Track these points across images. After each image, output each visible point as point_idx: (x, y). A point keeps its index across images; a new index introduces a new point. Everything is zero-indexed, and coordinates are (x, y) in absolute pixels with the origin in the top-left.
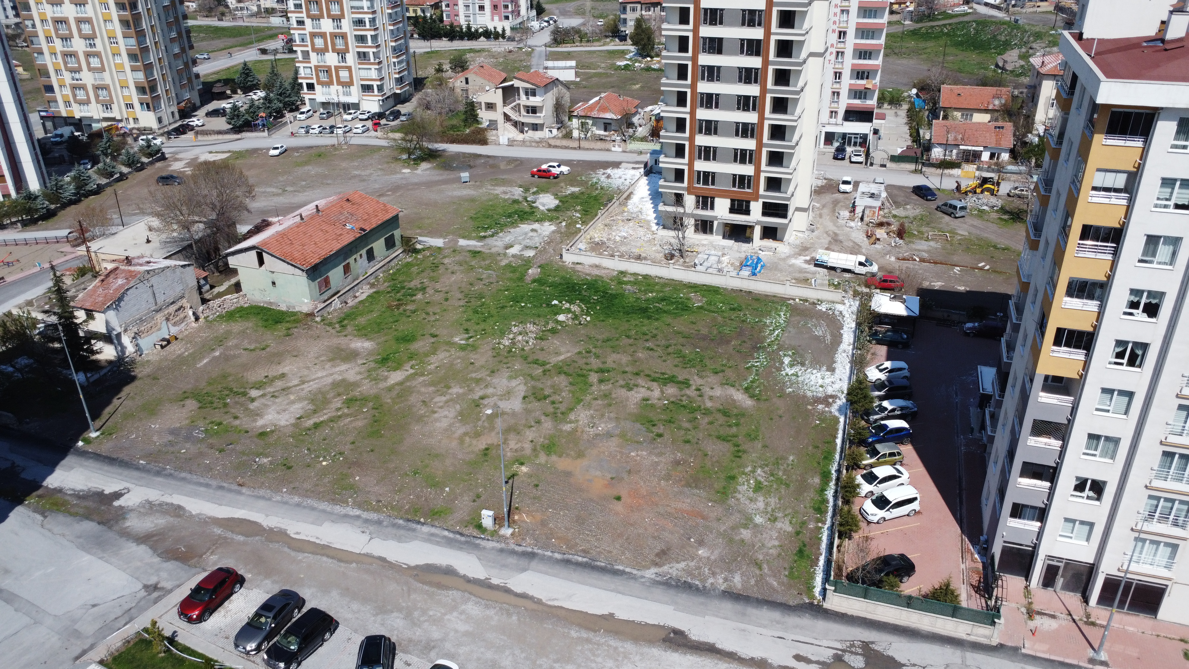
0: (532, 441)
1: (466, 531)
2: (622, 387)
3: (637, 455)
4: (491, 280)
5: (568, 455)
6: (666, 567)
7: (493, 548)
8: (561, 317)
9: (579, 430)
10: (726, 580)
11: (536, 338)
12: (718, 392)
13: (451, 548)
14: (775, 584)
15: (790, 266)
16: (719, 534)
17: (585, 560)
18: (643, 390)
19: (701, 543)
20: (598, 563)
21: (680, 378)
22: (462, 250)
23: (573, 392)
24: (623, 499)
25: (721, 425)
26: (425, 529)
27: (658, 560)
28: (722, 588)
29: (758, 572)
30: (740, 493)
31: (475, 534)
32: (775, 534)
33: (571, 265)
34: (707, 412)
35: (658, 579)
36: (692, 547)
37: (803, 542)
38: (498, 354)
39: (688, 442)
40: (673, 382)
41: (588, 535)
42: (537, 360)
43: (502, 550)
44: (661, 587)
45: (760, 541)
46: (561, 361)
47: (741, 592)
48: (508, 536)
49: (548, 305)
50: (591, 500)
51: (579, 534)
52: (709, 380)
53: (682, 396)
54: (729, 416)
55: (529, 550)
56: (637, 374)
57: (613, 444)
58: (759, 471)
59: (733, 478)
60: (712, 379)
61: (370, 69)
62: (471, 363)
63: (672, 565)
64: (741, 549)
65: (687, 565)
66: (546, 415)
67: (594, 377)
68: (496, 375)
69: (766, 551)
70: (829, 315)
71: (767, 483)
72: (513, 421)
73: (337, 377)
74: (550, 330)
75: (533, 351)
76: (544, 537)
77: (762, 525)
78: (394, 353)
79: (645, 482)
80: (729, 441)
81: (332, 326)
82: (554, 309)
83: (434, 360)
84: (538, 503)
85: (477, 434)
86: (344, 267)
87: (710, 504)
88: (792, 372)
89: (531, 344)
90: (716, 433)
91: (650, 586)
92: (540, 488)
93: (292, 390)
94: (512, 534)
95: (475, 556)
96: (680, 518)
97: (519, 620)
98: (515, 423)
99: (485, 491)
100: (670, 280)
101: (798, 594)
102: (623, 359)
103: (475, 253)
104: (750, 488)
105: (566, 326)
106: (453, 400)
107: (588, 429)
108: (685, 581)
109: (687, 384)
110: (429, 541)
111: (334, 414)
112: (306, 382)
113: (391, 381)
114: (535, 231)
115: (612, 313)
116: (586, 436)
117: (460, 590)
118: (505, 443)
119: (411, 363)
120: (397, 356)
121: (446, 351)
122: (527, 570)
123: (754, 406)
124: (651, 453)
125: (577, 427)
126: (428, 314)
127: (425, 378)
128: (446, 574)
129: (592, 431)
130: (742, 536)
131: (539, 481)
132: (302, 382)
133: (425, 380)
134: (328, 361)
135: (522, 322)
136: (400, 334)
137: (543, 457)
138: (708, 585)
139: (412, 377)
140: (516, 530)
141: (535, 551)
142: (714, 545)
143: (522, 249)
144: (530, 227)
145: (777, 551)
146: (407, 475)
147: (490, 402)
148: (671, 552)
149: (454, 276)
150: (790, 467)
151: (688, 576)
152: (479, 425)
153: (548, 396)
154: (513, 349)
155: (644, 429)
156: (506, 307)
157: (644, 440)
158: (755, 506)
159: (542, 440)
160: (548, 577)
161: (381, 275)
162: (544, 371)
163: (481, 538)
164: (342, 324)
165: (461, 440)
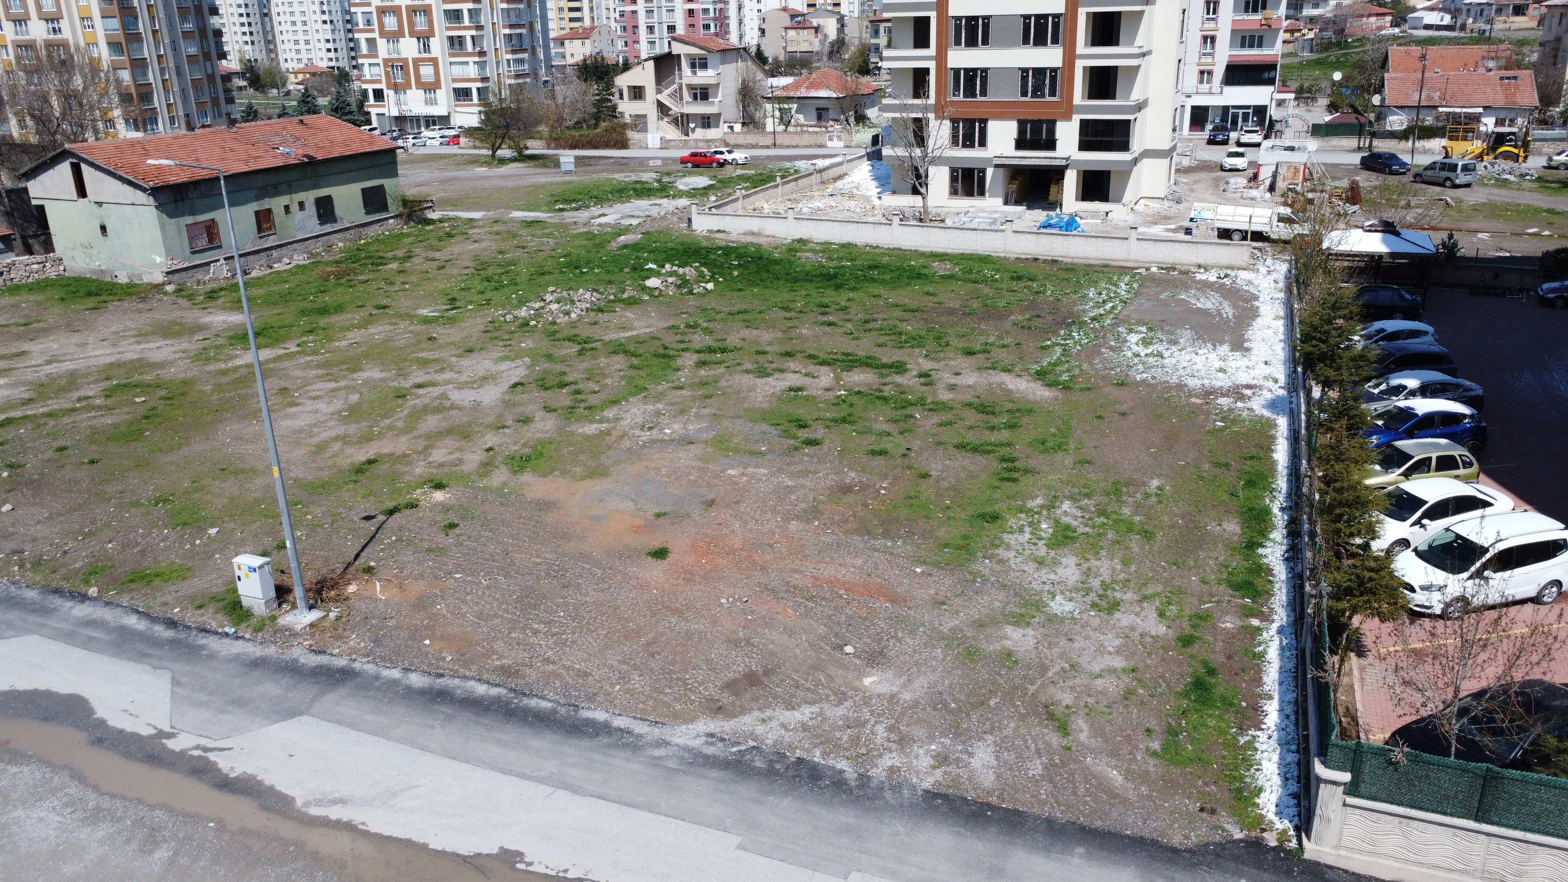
0: (490, 449)
1: (191, 618)
2: (748, 372)
3: (743, 474)
4: (543, 248)
5: (563, 473)
6: (747, 719)
7: (236, 659)
8: (653, 282)
9: (615, 433)
10: (942, 759)
11: (587, 310)
12: (970, 379)
13: (115, 655)
14: (1116, 777)
16: (936, 637)
17: (495, 691)
18: (793, 376)
19: (875, 658)
20: (533, 702)
21: (885, 361)
22: (513, 220)
23: (630, 380)
24: (671, 558)
25: (970, 428)
26: (81, 610)
27: (726, 698)
28: (927, 784)
29: (1055, 740)
30: (1008, 547)
31: (214, 625)
32: (1112, 641)
33: (704, 234)
34: (937, 407)
35: (710, 750)
36: (844, 666)
37: (1205, 663)
38: (498, 329)
39: (883, 453)
40: (868, 365)
41: (536, 632)
42: (575, 335)
43: (258, 664)
44: (714, 773)
45: (1063, 655)
46: (624, 338)
47: (994, 800)
48: (298, 627)
49: (634, 269)
50: (585, 557)
51: (512, 630)
52: (952, 363)
53: (885, 384)
54: (993, 413)
55: (342, 662)
56: (788, 354)
57: (686, 458)
58: (1066, 506)
59: (992, 518)
60: (961, 362)
61: (467, 63)
62: (430, 339)
63: (768, 713)
64: (1001, 676)
65: (821, 714)
66: (548, 409)
67: (689, 360)
68: (475, 355)
69: (1085, 682)
70: (1224, 284)
71: (1087, 529)
72: (466, 419)
73: (130, 356)
74: (624, 300)
75: (573, 325)
76: (404, 634)
77: (1073, 618)
78: (280, 327)
79: (746, 523)
80: (989, 452)
81: (190, 297)
82: (644, 274)
83: (355, 335)
84: (435, 561)
85: (368, 438)
86: (257, 213)
87: (919, 570)
88: (1149, 351)
89: (573, 315)
90: (957, 440)
91: (677, 771)
92: (457, 531)
93: (16, 372)
94: (312, 625)
95: (169, 676)
96: (824, 599)
97: (172, 862)
98: (470, 423)
99: (308, 536)
100: (894, 249)
101: (1202, 810)
102: (766, 336)
103: (530, 224)
104: (1040, 539)
105: (660, 295)
106: (353, 389)
107: (637, 432)
108: (800, 760)
109: (899, 368)
110: (69, 637)
111: (69, 406)
112: (58, 362)
113: (238, 362)
114: (660, 205)
115: (762, 281)
116: (626, 443)
117: (49, 764)
118: (426, 451)
119: (304, 339)
120: (282, 332)
121: (391, 324)
122: (301, 713)
123: (1056, 399)
124: (780, 470)
125: (614, 428)
126: (392, 283)
127: (315, 358)
128: (46, 719)
129: (646, 435)
130: (1007, 643)
131: (463, 518)
132: (49, 362)
133: (313, 361)
134: (134, 336)
135: (570, 289)
136: (315, 306)
137: (500, 477)
138: (878, 772)
139: (290, 356)
140: (332, 615)
141: (357, 666)
142: (916, 663)
143: (622, 218)
144: (652, 202)
145: (1122, 685)
146: (137, 504)
147: (435, 391)
148: (776, 679)
149: (476, 245)
150: (1154, 499)
151: (816, 746)
152: (382, 424)
153: (572, 383)
154: (533, 323)
155: (776, 432)
156: (550, 273)
157: (769, 450)
158: (1052, 576)
159: (516, 448)
160: (353, 733)
161: (340, 245)
162: (582, 349)
163: (227, 635)
164: (212, 295)
165: (321, 447)
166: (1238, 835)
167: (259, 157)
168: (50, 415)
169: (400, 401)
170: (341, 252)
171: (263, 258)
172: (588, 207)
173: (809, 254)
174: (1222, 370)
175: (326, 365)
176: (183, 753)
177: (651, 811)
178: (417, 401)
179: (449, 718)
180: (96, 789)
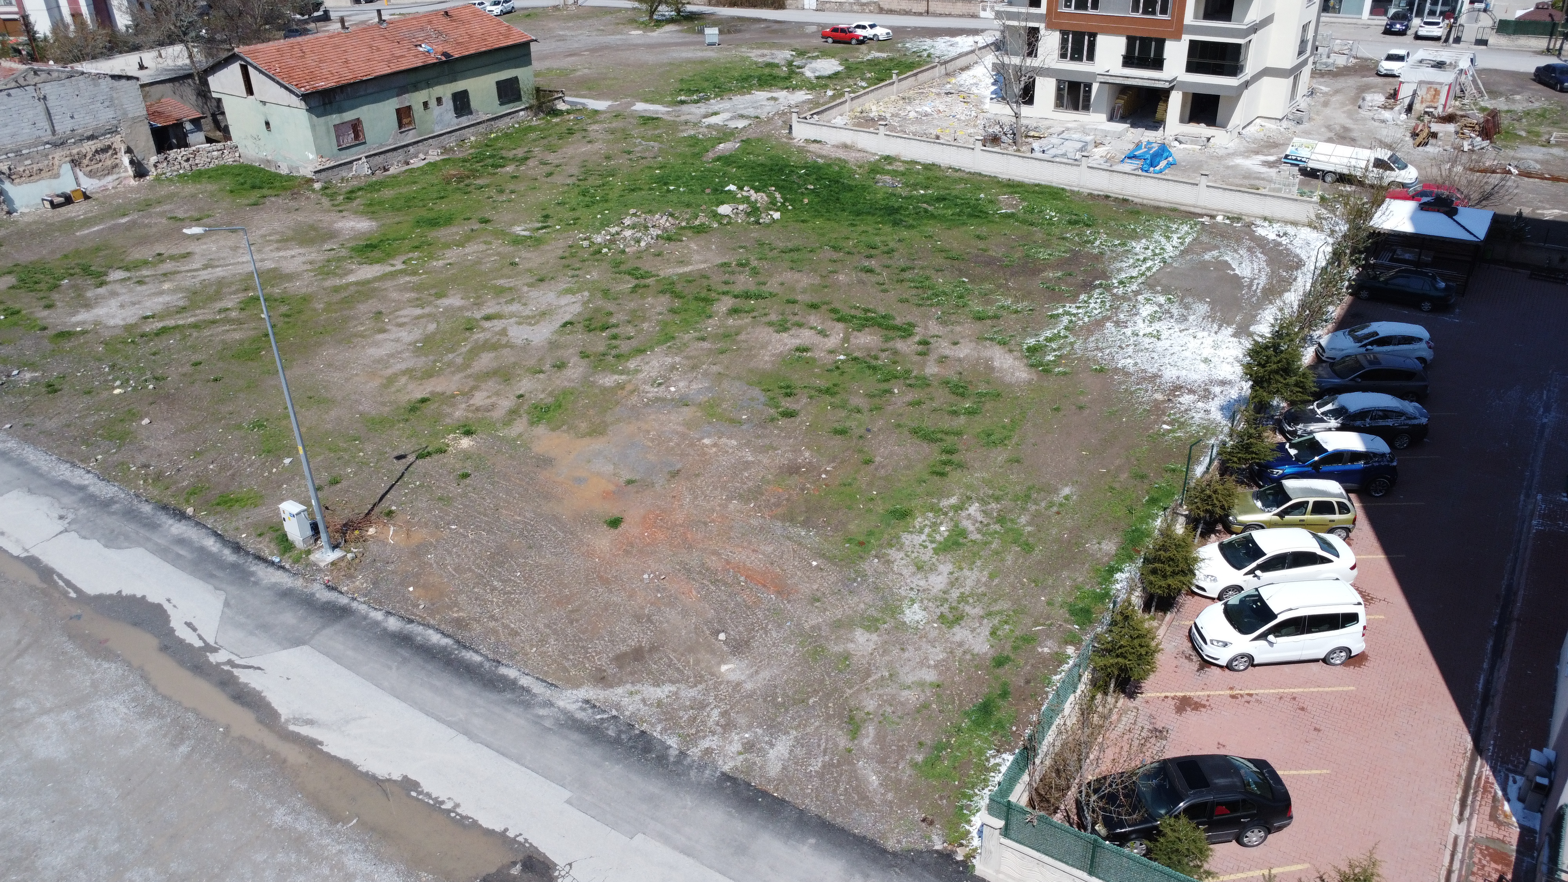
0: (521, 396)
1: (252, 544)
2: (770, 324)
3: (715, 445)
4: (646, 155)
5: (570, 428)
6: (620, 690)
7: (273, 587)
8: (724, 209)
9: (629, 387)
10: (749, 747)
11: (658, 236)
12: (964, 350)
13: (192, 573)
14: (874, 780)
15: (1228, 167)
16: (797, 633)
17: (445, 641)
18: (807, 333)
19: (739, 647)
20: (469, 655)
21: (898, 321)
22: (633, 115)
23: (665, 325)
24: (623, 526)
25: (935, 410)
26: (178, 528)
27: (612, 669)
28: (727, 767)
29: (843, 742)
30: (900, 548)
31: (266, 553)
32: (937, 654)
33: (801, 144)
34: (919, 383)
35: (580, 715)
36: (713, 652)
37: (1004, 686)
38: (573, 255)
39: (842, 432)
40: (880, 325)
41: (494, 589)
42: (637, 269)
43: (286, 594)
44: (576, 736)
45: (889, 664)
46: (677, 275)
47: (770, 788)
48: (322, 565)
49: (715, 191)
50: (556, 519)
51: (477, 585)
52: (958, 329)
54: (962, 395)
55: (344, 600)
56: (814, 306)
57: (675, 421)
58: (974, 509)
59: (903, 515)
60: (967, 328)
62: (512, 264)
63: (638, 687)
64: (829, 676)
65: (676, 693)
66: (584, 355)
67: (725, 304)
68: (543, 285)
69: (894, 691)
70: (1280, 244)
71: (979, 536)
72: (513, 360)
73: (269, 265)
74: (694, 227)
75: (639, 255)
76: (397, 579)
77: (917, 628)
78: (395, 240)
79: (696, 498)
80: (937, 441)
81: (332, 197)
82: (722, 197)
83: (452, 255)
84: (440, 510)
85: (429, 374)
86: (398, 111)
87: (814, 563)
88: (1149, 330)
89: (643, 244)
90: (915, 425)
91: (550, 729)
92: (468, 481)
93: (178, 276)
94: (333, 564)
95: (224, 597)
96: (725, 584)
97: (188, 756)
98: (515, 364)
99: (355, 474)
100: (975, 174)
101: (924, 820)
102: (804, 280)
103: (648, 120)
104: (932, 542)
105: (729, 223)
106: (431, 317)
107: (648, 388)
108: (643, 733)
109: (906, 331)
110: (163, 552)
111: (210, 317)
112: (213, 267)
113: (352, 278)
114: (775, 99)
115: (828, 211)
116: (634, 399)
117: (129, 665)
118: (468, 394)
119: (411, 255)
120: (396, 244)
121: (485, 243)
122: (304, 643)
123: (1029, 383)
124: (748, 444)
125: (630, 381)
126: (502, 192)
127: (414, 279)
128: (135, 624)
129: (653, 392)
130: (851, 646)
131: (477, 468)
132: (206, 267)
133: (410, 282)
134: (278, 241)
135: (650, 212)
136: (431, 215)
137: (519, 426)
138: (695, 752)
139: (393, 275)
140: (350, 556)
141: (355, 605)
142: (770, 657)
143: (731, 119)
144: (770, 95)
145: (922, 698)
146: (239, 427)
147: (498, 325)
148: (656, 656)
149: (589, 146)
150: (1055, 509)
151: (660, 721)
152: (446, 359)
153: (613, 326)
154: (605, 250)
155: (762, 399)
156: (641, 189)
157: (748, 419)
158: (922, 583)
159: (542, 396)
160: (335, 666)
161: (473, 138)
162: (636, 286)
163: (273, 563)
164: (350, 196)
165: (391, 380)
166: (938, 847)
167: (402, 57)
168: (195, 326)
169: (468, 334)
170: (472, 147)
171: (400, 155)
172: (708, 99)
173: (887, 178)
174: (1206, 361)
175: (417, 288)
176: (218, 664)
177: (518, 762)
178: (481, 335)
179: (405, 661)
180: (154, 689)
